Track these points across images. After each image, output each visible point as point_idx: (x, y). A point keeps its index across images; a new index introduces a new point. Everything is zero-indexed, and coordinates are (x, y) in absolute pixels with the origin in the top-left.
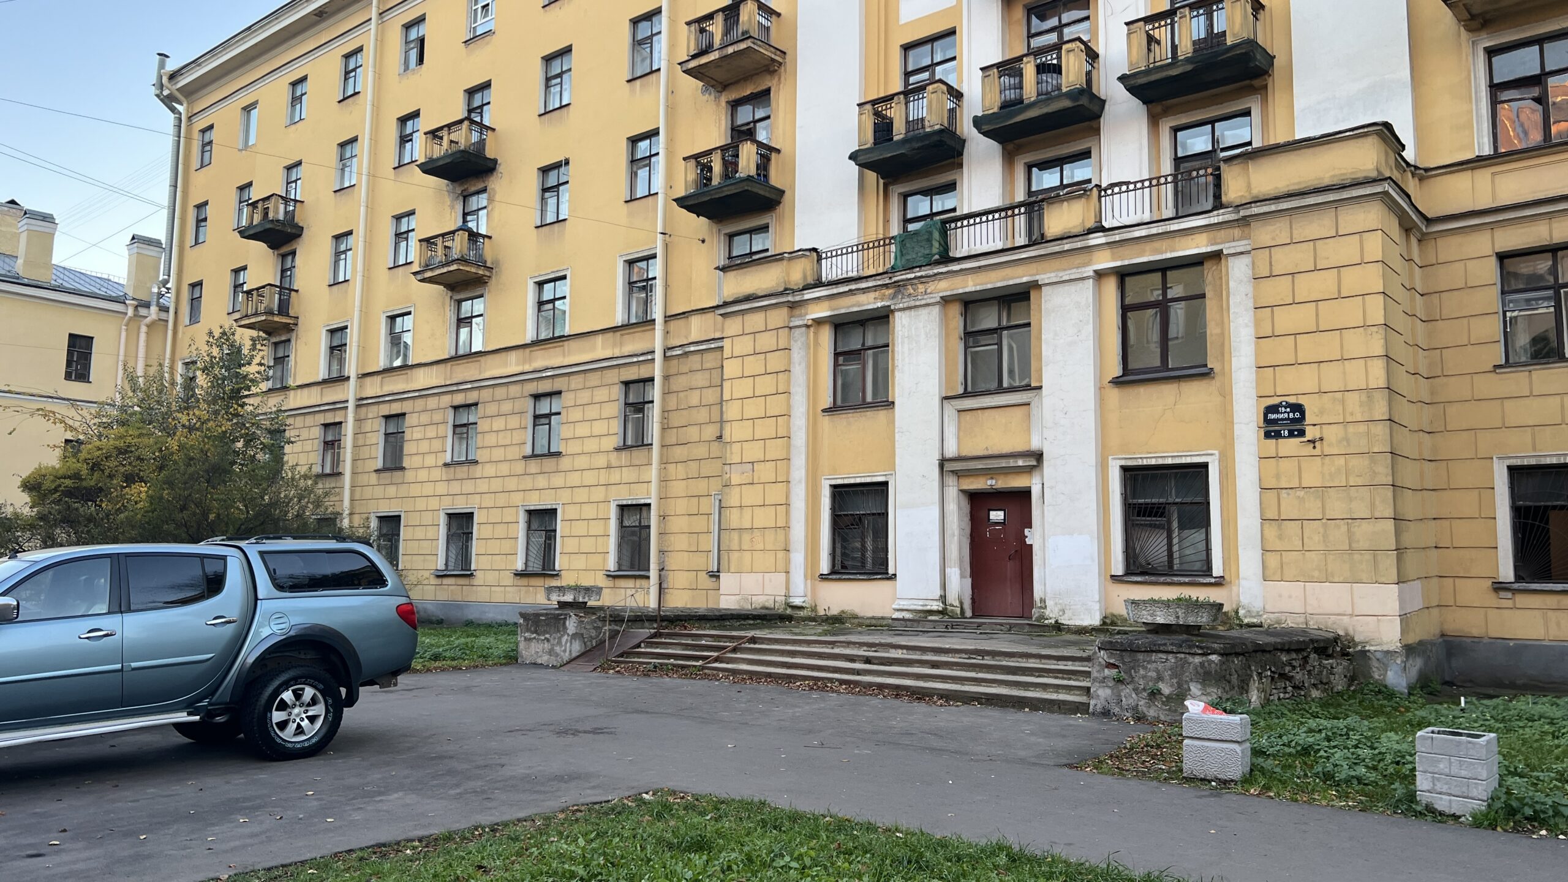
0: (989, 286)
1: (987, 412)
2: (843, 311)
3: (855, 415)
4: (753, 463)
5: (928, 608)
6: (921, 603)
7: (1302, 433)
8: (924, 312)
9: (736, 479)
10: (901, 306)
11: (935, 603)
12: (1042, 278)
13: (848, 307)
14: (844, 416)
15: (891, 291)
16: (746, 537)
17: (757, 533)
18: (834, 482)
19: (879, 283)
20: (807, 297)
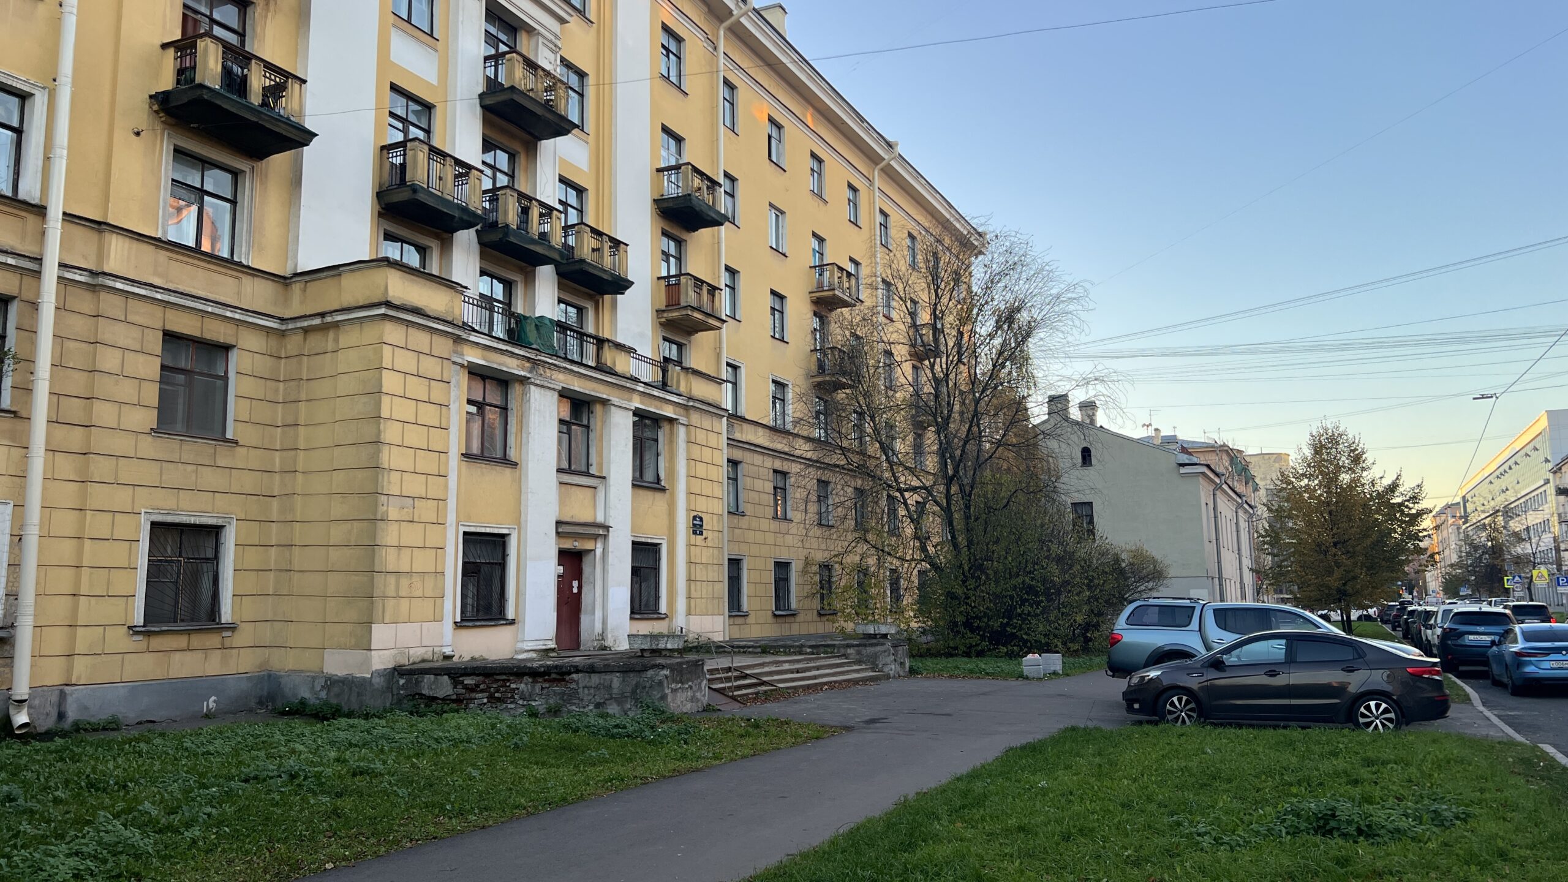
0: (587, 392)
1: (574, 487)
2: (495, 366)
3: (488, 466)
4: (414, 498)
5: (549, 647)
6: (541, 643)
7: (701, 534)
8: (549, 393)
9: (393, 514)
10: (538, 382)
11: (550, 642)
12: (615, 400)
13: (500, 364)
14: (478, 465)
15: (528, 365)
16: (404, 582)
17: (415, 578)
18: (468, 529)
19: (528, 355)
20: (472, 338)
